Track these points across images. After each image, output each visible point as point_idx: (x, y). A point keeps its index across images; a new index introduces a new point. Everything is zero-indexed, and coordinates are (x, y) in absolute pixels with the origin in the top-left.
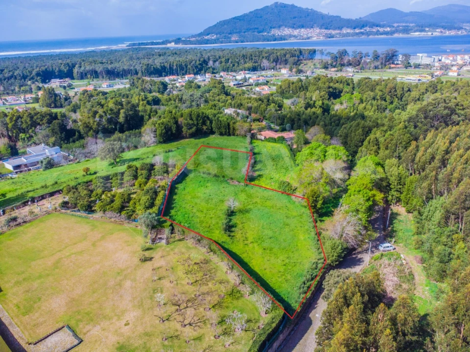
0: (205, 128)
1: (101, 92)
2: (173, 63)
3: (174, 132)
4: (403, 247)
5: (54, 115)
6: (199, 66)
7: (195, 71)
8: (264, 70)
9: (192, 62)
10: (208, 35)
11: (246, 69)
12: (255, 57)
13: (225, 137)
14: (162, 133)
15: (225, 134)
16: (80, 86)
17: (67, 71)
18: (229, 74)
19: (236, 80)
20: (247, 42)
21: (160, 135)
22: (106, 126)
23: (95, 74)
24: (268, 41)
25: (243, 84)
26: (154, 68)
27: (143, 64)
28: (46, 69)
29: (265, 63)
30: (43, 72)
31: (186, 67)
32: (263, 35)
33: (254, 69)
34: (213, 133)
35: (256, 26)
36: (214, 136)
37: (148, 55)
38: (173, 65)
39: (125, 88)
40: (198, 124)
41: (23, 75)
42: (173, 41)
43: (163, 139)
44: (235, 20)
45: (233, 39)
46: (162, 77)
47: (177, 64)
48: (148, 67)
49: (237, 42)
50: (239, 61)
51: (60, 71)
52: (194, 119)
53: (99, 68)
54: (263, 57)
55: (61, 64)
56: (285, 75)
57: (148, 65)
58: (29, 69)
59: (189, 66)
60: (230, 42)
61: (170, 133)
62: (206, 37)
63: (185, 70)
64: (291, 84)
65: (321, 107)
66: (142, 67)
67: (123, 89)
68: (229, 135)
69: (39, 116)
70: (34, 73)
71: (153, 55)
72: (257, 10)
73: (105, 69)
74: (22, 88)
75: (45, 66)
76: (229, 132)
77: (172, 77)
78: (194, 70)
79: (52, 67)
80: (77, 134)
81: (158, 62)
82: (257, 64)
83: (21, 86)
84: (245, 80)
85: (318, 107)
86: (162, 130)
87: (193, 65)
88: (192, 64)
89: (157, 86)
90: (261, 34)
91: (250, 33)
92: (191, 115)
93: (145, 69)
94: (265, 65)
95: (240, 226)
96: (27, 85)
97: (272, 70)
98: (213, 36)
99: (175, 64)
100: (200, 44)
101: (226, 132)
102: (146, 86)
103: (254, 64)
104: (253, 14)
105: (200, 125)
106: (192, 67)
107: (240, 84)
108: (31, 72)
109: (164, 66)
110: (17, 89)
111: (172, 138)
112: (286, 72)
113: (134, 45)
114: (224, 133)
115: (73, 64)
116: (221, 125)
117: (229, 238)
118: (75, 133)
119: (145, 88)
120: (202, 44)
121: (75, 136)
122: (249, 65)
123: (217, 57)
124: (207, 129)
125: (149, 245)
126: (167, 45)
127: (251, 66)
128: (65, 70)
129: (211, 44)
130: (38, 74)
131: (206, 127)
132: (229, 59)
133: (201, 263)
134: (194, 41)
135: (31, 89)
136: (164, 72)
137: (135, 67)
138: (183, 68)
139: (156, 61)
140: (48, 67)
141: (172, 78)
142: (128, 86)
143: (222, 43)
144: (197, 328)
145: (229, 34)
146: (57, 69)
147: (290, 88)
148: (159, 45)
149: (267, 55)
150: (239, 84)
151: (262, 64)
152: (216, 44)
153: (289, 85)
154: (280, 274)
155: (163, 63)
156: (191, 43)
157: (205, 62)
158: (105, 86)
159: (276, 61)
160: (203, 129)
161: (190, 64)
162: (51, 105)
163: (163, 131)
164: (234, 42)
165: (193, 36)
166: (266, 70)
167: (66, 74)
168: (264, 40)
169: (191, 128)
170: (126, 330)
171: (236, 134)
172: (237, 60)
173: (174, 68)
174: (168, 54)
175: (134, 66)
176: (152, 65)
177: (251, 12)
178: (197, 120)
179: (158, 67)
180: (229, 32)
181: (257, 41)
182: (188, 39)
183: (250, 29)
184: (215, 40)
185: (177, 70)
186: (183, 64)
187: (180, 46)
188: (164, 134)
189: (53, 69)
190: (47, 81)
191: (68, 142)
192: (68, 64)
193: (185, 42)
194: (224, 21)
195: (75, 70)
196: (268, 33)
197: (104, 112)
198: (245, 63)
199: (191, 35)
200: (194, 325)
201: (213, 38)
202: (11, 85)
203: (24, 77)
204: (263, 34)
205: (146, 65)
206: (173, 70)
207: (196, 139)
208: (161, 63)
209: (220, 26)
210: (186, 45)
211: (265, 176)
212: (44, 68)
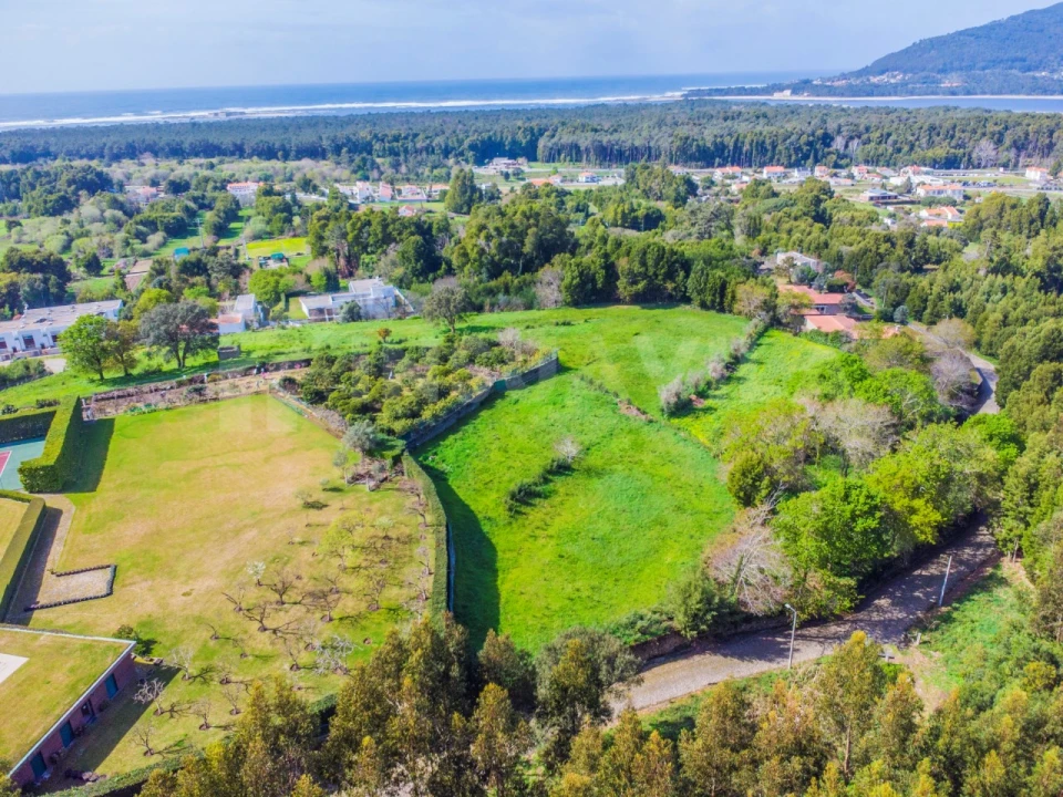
0: (670, 286)
1: (557, 191)
2: (745, 137)
3: (599, 285)
4: (935, 662)
5: (426, 226)
6: (805, 148)
7: (793, 158)
8: (979, 166)
9: (790, 137)
10: (882, 73)
11: (927, 162)
12: (963, 132)
13: (712, 313)
14: (571, 283)
15: (712, 307)
16: (538, 175)
17: (527, 142)
18: (875, 171)
19: (883, 186)
20: (984, 93)
21: (568, 288)
22: (497, 257)
23: (576, 153)
24: (1045, 92)
25: (896, 197)
26: (698, 146)
27: (676, 137)
28: (490, 138)
29: (985, 149)
30: (483, 142)
31: (774, 147)
32: (1034, 78)
33: (951, 163)
34: (688, 300)
35: (1019, 54)
36: (688, 307)
37: (699, 118)
38: (743, 143)
39: (616, 185)
40: (656, 275)
41: (447, 146)
42: (787, 87)
43: (572, 296)
44: (961, 38)
45: (946, 84)
46: (713, 167)
47: (752, 141)
48: (685, 143)
49: (953, 93)
50: (918, 139)
51: (514, 142)
52: (650, 262)
53: (585, 140)
54: (984, 134)
55: (520, 128)
56: (1031, 185)
57: (687, 138)
58: (461, 136)
59: (780, 147)
60: (933, 93)
61: (590, 286)
62: (874, 80)
63: (769, 154)
64: (1007, 208)
65: (1037, 274)
66: (672, 142)
67: (609, 188)
68: (722, 310)
69: (397, 225)
70: (466, 143)
71: (712, 117)
72: (1032, 12)
73: (596, 143)
74: (436, 172)
75: (489, 131)
76: (721, 303)
77: (729, 170)
78: (790, 156)
79: (502, 132)
80: (444, 266)
81: (708, 135)
82: (962, 150)
83: (434, 167)
84: (909, 189)
85: (1030, 274)
86: (573, 278)
87: (791, 144)
88: (788, 141)
89: (675, 186)
90: (1031, 74)
91: (997, 71)
92: (645, 253)
93: (678, 149)
94: (983, 155)
95: (556, 500)
96: (445, 166)
97: (1001, 169)
98: (894, 77)
99: (747, 141)
100: (853, 96)
101: (713, 302)
102: (653, 185)
103: (953, 150)
104: (1019, 21)
105: (660, 277)
106: (786, 148)
107: (890, 197)
108: (460, 142)
109: (722, 143)
110: (427, 172)
111: (593, 298)
112: (1038, 178)
113: (698, 93)
114: (708, 303)
115: (540, 130)
116: (705, 284)
117: (507, 513)
118: (441, 264)
119: (651, 188)
120: (859, 96)
121: (440, 269)
122: (940, 152)
123: (862, 128)
124: (675, 289)
125: (342, 483)
126: (772, 95)
127: (944, 155)
128: (524, 141)
129: (883, 95)
130: (472, 147)
131: (674, 285)
132: (889, 135)
133: (398, 539)
134: (842, 87)
135: (449, 174)
136: (720, 157)
137: (659, 143)
138: (767, 150)
139: (706, 132)
140: (495, 134)
141: (731, 172)
142: (621, 182)
143: (912, 94)
144: (281, 641)
145: (940, 71)
146: (509, 138)
147: (1002, 217)
148: (755, 95)
149: (997, 129)
150: (884, 198)
151: (977, 150)
152: (896, 95)
153: (1002, 209)
154: (547, 612)
155: (721, 137)
156: (831, 91)
157: (827, 139)
158: (584, 179)
159: (1019, 146)
160: (665, 288)
161: (785, 140)
162: (462, 208)
163: (575, 282)
164: (944, 94)
165: (844, 76)
166: (985, 167)
167: (523, 149)
168: (1032, 91)
169: (635, 283)
170: (177, 601)
171: (735, 311)
172: (911, 138)
173: (745, 149)
174: (746, 116)
175: (657, 141)
176: (693, 140)
177: (1013, 18)
178: (656, 264)
179: (709, 145)
180: (941, 67)
181: (1012, 92)
182: (829, 84)
183: (1002, 61)
184: (895, 86)
185: (751, 154)
186: (768, 141)
187: (804, 98)
188: (577, 286)
189: (502, 138)
190: (486, 161)
191: (426, 279)
192: (532, 129)
193: (817, 91)
194: (931, 40)
195: (542, 143)
196: (1053, 71)
197: (497, 229)
198: (931, 144)
199: (838, 74)
200: (279, 634)
201: (893, 81)
202: (420, 163)
203: (447, 152)
204: (1037, 75)
205: (681, 139)
206: (741, 153)
207: (643, 308)
208: (716, 136)
209: (919, 53)
210: (818, 96)
211: (719, 412)
212: (485, 136)
